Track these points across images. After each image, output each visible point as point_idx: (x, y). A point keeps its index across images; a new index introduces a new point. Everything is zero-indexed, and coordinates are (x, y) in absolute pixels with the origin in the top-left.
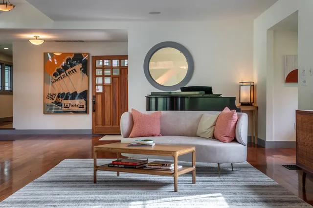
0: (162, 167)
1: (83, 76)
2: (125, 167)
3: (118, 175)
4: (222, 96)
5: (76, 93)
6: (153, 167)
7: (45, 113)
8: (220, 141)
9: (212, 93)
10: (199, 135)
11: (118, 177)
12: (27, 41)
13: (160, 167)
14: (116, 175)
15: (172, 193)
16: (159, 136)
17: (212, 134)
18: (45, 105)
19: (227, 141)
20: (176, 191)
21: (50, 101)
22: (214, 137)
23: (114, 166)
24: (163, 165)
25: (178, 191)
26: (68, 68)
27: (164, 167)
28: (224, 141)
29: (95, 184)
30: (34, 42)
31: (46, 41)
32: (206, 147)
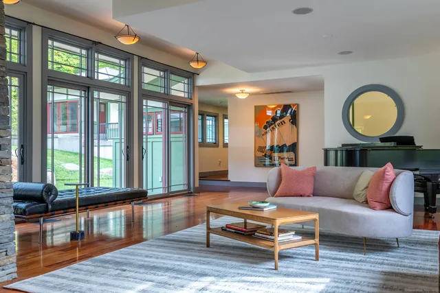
0: (269, 237)
1: (292, 127)
4: (424, 148)
5: (285, 145)
6: (260, 235)
7: (256, 165)
8: (370, 208)
9: (414, 144)
12: (233, 95)
13: (267, 236)
16: (309, 196)
18: (256, 158)
19: (379, 208)
21: (260, 154)
23: (225, 230)
24: (271, 234)
26: (277, 120)
27: (271, 237)
28: (374, 208)
29: (208, 249)
30: (241, 96)
31: (251, 94)
32: (346, 214)
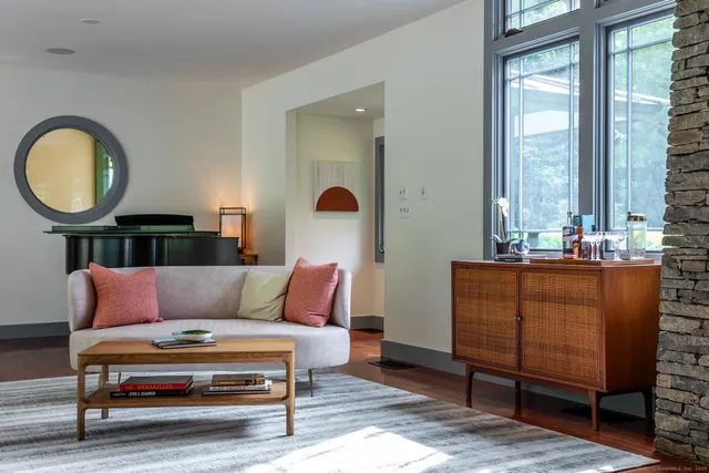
0: (247, 388)
2: (156, 396)
3: (105, 416)
6: (225, 388)
8: (304, 324)
10: (244, 315)
11: (108, 420)
13: (242, 387)
14: (99, 415)
15: (281, 440)
16: (158, 321)
17: (280, 312)
19: (322, 323)
20: (290, 433)
22: (284, 318)
23: (127, 397)
24: (248, 382)
25: (295, 432)
27: (250, 387)
29: (83, 443)
